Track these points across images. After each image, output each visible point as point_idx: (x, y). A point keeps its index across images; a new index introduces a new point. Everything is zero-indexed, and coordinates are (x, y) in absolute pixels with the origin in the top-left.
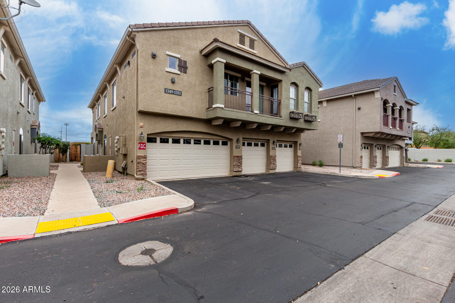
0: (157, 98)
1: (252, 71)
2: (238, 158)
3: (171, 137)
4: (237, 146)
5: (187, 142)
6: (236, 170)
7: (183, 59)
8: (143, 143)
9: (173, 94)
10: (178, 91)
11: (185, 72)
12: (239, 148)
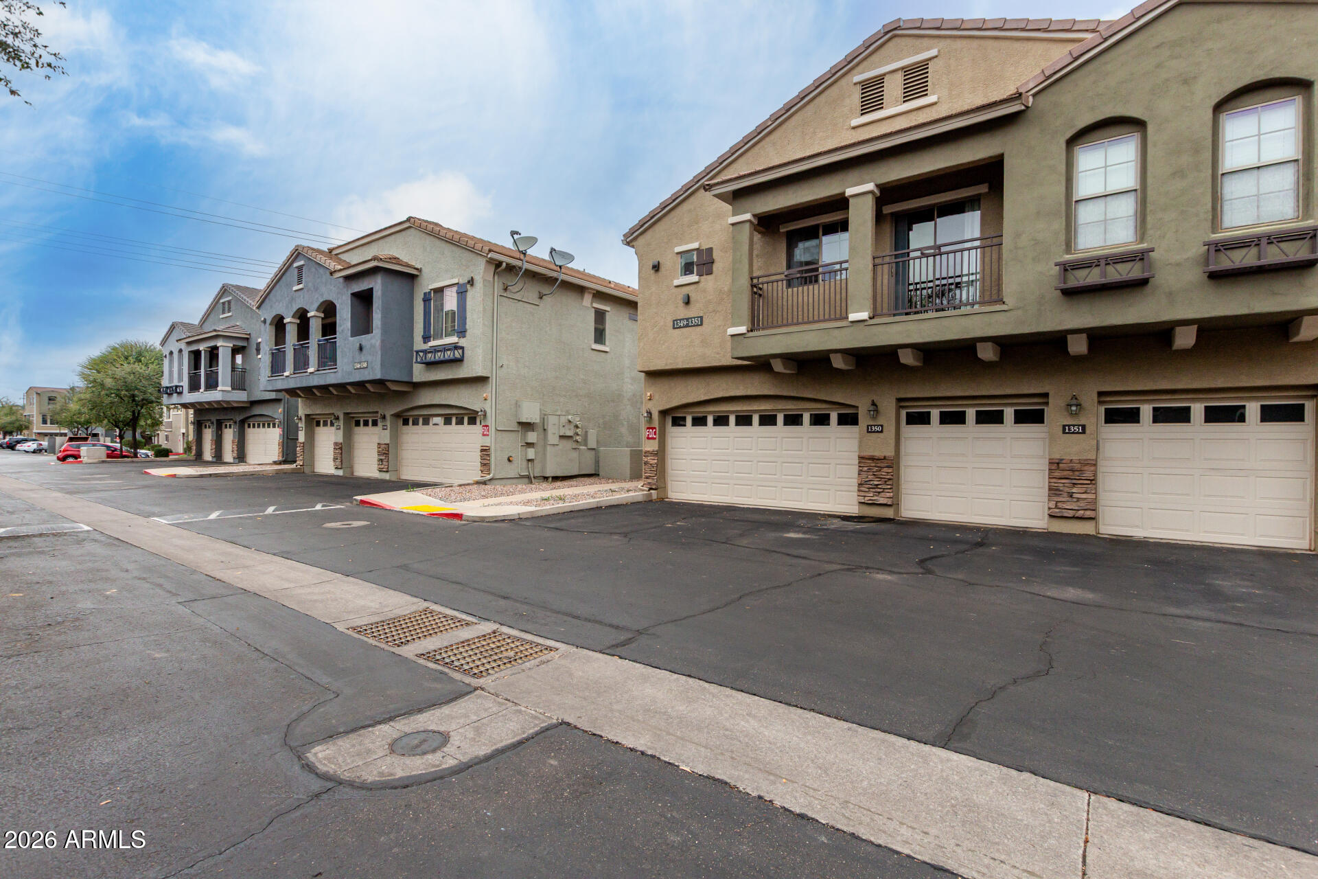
0: (662, 342)
1: (844, 193)
2: (874, 464)
3: (710, 413)
4: (871, 426)
5: (744, 420)
6: (867, 498)
7: (704, 247)
8: (653, 428)
9: (687, 326)
10: (694, 318)
11: (710, 273)
12: (878, 432)
